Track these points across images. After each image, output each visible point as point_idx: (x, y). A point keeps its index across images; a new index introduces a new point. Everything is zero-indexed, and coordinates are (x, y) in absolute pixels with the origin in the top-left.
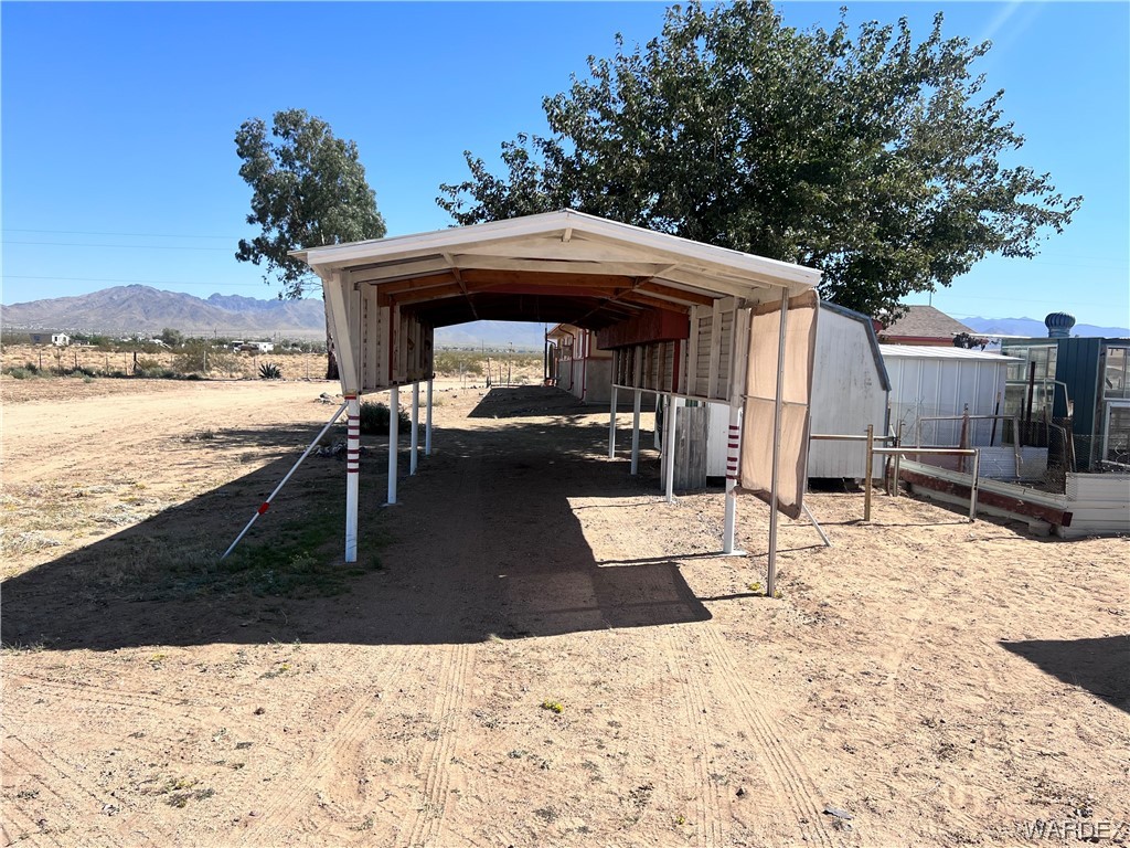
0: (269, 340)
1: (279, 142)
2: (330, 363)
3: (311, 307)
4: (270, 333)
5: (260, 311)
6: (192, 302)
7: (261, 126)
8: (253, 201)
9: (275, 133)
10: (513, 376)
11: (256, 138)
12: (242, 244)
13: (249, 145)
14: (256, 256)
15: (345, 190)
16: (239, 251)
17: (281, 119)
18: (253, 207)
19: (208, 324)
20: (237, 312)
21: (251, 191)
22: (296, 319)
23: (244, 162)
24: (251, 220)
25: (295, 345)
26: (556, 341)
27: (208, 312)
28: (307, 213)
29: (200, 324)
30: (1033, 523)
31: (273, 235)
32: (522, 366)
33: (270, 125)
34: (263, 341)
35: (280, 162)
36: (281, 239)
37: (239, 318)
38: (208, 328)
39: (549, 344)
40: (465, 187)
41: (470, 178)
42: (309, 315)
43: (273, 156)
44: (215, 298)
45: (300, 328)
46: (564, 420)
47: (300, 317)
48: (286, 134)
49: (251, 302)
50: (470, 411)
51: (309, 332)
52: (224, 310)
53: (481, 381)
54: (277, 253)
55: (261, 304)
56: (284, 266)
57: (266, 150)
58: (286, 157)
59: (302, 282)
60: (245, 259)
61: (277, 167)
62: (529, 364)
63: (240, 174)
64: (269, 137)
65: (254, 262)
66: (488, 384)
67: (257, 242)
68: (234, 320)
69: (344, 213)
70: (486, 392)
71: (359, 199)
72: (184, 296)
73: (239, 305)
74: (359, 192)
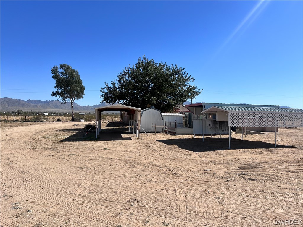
0: (47, 112)
1: (61, 71)
2: (72, 118)
3: (57, 103)
4: (46, 110)
5: (42, 104)
6: (22, 102)
7: (57, 67)
8: (56, 84)
9: (60, 69)
10: (113, 120)
11: (56, 70)
12: (53, 92)
13: (54, 71)
14: (56, 95)
15: (76, 81)
16: (52, 94)
17: (61, 66)
18: (56, 85)
19: (27, 108)
20: (35, 105)
21: (55, 81)
22: (52, 106)
23: (53, 75)
24: (55, 88)
25: (54, 113)
26: (122, 112)
27: (27, 105)
28: (68, 85)
29: (25, 108)
30: (173, 134)
31: (60, 91)
32: (116, 118)
33: (59, 67)
34: (45, 112)
35: (61, 75)
36: (62, 91)
37: (36, 106)
38: (27, 109)
39: (121, 113)
40: (105, 88)
41: (106, 87)
42: (56, 105)
43: (60, 74)
44: (29, 101)
45: (54, 109)
46: (122, 127)
47: (53, 105)
48: (63, 69)
49: (39, 102)
50: (105, 126)
51: (56, 110)
52: (32, 104)
53: (106, 121)
54: (61, 94)
55: (42, 102)
56: (62, 97)
57: (59, 72)
58: (62, 73)
59: (66, 100)
60: (53, 96)
61: (61, 76)
62: (118, 117)
63: (52, 77)
64: (59, 70)
65: (56, 96)
66: (108, 121)
67: (56, 92)
68: (35, 107)
69: (75, 86)
70: (108, 123)
71: (79, 83)
72: (20, 100)
73: (36, 103)
74: (79, 81)
